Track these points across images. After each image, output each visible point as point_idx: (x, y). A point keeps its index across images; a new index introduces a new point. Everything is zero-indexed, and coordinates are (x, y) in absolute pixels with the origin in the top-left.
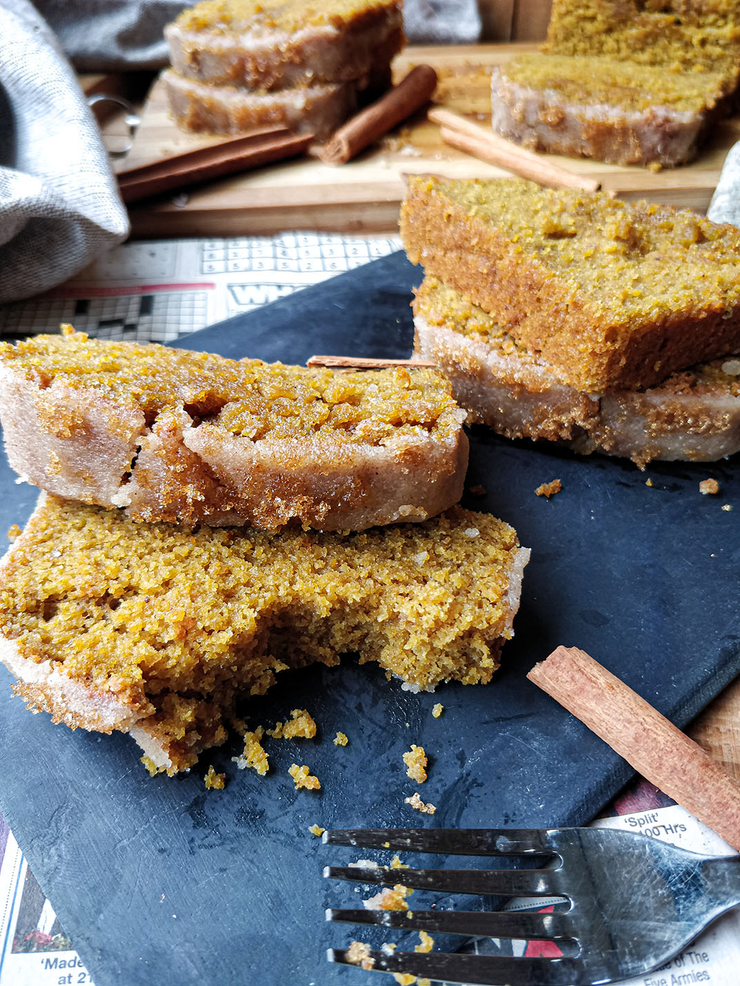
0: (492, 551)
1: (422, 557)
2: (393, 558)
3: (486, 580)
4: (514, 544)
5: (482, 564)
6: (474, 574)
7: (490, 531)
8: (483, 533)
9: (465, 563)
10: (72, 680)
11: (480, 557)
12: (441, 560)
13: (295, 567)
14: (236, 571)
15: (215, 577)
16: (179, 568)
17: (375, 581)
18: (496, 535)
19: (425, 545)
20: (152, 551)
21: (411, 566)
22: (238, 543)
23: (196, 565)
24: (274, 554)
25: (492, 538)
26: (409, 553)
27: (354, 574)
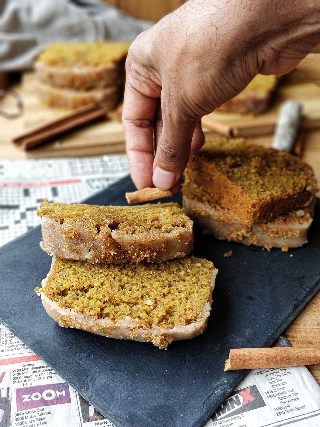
0: (205, 270)
1: (183, 273)
2: (173, 274)
3: (203, 279)
4: (213, 268)
5: (202, 274)
6: (200, 277)
7: (204, 264)
8: (202, 264)
9: (197, 274)
10: (78, 313)
11: (201, 272)
12: (189, 274)
13: (142, 278)
14: (123, 279)
15: (117, 281)
16: (106, 279)
17: (168, 281)
18: (206, 265)
19: (183, 269)
20: (95, 274)
21: (179, 276)
22: (123, 271)
23: (111, 278)
24: (135, 274)
25: (206, 266)
26: (178, 272)
27: (161, 279)
